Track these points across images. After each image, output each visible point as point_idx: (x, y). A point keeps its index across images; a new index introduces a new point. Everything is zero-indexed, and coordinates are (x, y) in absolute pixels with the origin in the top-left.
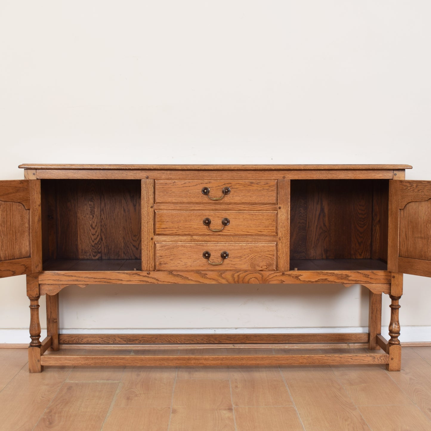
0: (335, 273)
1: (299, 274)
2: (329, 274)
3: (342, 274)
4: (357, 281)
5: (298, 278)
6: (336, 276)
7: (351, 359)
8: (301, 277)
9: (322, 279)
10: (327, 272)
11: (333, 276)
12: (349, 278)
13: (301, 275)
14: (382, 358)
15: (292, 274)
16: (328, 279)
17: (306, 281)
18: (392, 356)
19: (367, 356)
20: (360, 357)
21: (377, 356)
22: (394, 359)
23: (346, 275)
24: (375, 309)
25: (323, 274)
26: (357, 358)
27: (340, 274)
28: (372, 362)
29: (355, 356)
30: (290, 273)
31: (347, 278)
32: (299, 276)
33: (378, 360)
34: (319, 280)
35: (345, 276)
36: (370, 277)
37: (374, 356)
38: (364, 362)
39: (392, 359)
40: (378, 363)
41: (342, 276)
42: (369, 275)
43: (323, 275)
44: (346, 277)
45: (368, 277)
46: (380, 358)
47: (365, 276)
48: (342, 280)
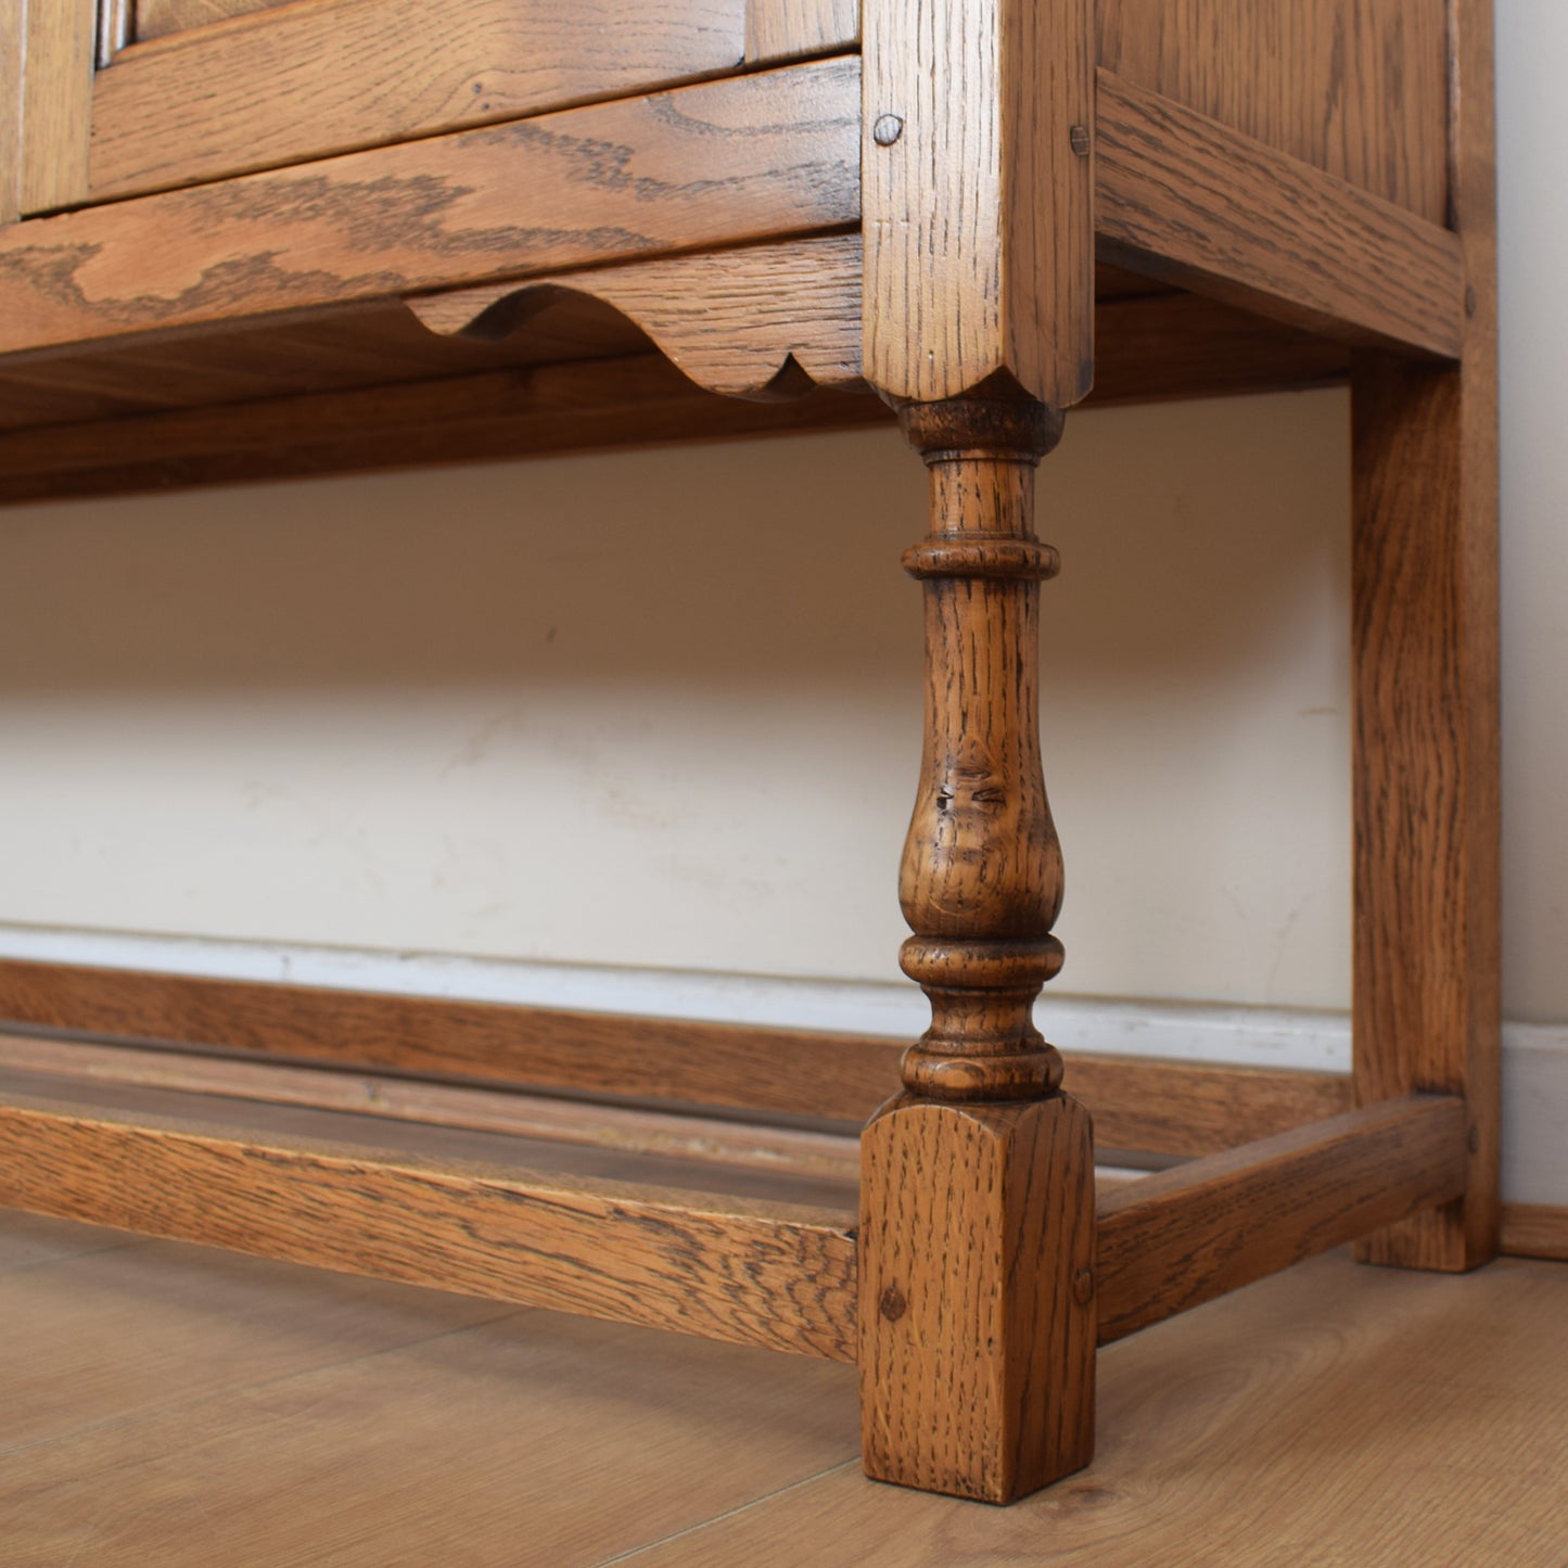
0: (334, 179)
1: (78, 242)
2: (287, 200)
3: (386, 183)
4: (517, 245)
5: (69, 284)
6: (339, 215)
7: (467, 1226)
8: (94, 264)
9: (231, 266)
10: (268, 183)
11: (316, 212)
12: (449, 212)
13: (88, 250)
14: (774, 1277)
15: (30, 249)
16: (277, 262)
17: (124, 308)
18: (896, 1270)
19: (619, 1212)
20: (544, 1216)
21: (719, 1233)
22: (919, 1317)
23: (421, 182)
24: (1393, 793)
25: (239, 207)
26: (520, 1222)
27: (369, 180)
28: (671, 1309)
29: (500, 1203)
30: (24, 244)
31: (428, 219)
32: (75, 264)
33: (736, 1290)
34: (208, 275)
35: (408, 201)
36: (636, 167)
37: (691, 1227)
38: (591, 1286)
39: (893, 1306)
40: (730, 1336)
41: (388, 203)
42: (624, 155)
43: (240, 216)
44: (425, 210)
45: (619, 180)
46: (754, 1270)
47: (588, 165)
48: (387, 246)
